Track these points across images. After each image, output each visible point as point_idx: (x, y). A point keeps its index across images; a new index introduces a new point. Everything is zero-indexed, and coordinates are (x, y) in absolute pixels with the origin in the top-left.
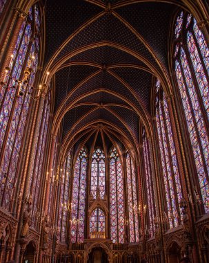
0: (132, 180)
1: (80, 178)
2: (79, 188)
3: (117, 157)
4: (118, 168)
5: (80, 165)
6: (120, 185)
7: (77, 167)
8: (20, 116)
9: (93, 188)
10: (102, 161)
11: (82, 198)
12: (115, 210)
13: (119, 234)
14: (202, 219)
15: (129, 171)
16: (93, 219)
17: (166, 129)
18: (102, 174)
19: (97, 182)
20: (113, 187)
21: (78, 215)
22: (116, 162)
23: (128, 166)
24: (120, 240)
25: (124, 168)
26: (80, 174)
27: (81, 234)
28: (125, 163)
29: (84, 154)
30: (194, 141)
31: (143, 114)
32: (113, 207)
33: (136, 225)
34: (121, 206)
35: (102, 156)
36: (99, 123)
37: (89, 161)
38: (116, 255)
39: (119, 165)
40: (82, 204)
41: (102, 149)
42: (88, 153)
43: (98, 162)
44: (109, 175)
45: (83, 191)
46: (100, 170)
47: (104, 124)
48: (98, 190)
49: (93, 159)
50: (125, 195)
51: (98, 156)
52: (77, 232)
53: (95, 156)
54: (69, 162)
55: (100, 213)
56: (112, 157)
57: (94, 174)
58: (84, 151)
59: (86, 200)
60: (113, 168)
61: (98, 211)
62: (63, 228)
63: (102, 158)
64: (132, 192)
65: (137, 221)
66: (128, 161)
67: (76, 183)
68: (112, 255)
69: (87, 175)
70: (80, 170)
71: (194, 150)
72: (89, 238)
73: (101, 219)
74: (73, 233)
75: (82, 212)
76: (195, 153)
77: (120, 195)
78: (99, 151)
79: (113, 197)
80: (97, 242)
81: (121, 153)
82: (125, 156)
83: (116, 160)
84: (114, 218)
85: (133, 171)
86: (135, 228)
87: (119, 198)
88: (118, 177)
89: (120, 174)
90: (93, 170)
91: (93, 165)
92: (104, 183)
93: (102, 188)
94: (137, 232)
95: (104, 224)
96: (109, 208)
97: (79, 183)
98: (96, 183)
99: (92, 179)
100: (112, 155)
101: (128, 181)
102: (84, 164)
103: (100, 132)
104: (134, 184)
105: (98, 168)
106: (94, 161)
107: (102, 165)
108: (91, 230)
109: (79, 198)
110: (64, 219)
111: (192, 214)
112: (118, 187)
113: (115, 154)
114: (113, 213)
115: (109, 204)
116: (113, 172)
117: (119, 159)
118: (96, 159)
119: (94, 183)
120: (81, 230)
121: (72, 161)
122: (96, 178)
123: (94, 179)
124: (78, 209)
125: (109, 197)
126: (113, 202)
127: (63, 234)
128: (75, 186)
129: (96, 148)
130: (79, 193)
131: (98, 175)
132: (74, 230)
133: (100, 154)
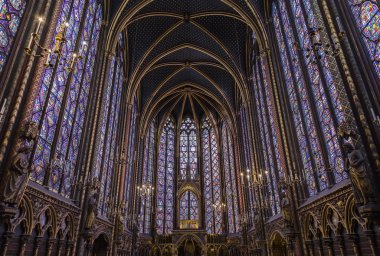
0: (229, 155)
1: (166, 155)
2: (166, 167)
3: (211, 127)
4: (212, 140)
5: (167, 138)
6: (215, 161)
7: (162, 141)
8: (81, 84)
9: (183, 166)
10: (193, 133)
11: (170, 178)
12: (210, 192)
13: (216, 222)
14: (306, 204)
15: (225, 145)
16: (183, 204)
17: (263, 91)
18: (193, 149)
19: (189, 157)
20: (207, 164)
21: (165, 199)
22: (209, 134)
23: (224, 138)
24: (217, 230)
25: (220, 141)
26: (166, 149)
27: (170, 224)
28: (220, 134)
29: (171, 125)
30: (294, 105)
31: (237, 73)
32: (208, 189)
33: (236, 211)
34: (217, 188)
35: (193, 127)
36: (187, 86)
37: (177, 133)
38: (212, 250)
39: (214, 137)
40: (170, 186)
41: (192, 118)
42: (175, 123)
43: (188, 134)
44: (201, 149)
45: (170, 170)
46: (191, 143)
47: (193, 88)
48: (188, 169)
49: (182, 131)
50: (222, 173)
51: (188, 127)
52: (164, 221)
53: (184, 127)
54: (152, 135)
55: (192, 197)
56: (205, 128)
57: (183, 149)
58: (171, 121)
59: (175, 181)
60: (206, 140)
61: (189, 194)
62: (148, 217)
63: (193, 130)
64: (230, 170)
65: (236, 206)
66: (224, 132)
67: (162, 160)
68: (206, 249)
69: (175, 152)
70: (167, 144)
71: (295, 116)
72: (178, 228)
73: (194, 204)
74: (160, 223)
75: (170, 195)
76: (296, 120)
77: (216, 175)
78: (188, 120)
79: (207, 176)
80: (187, 234)
81: (215, 123)
82: (220, 125)
83: (209, 131)
84: (208, 202)
85: (230, 145)
86: (234, 215)
87: (214, 178)
88: (212, 152)
89: (215, 149)
90: (182, 144)
91: (182, 139)
92: (196, 160)
93: (193, 166)
94: (237, 219)
95: (197, 211)
96: (202, 190)
97: (166, 161)
98: (186, 160)
99: (181, 155)
100: (205, 125)
101: (225, 157)
102: (171, 137)
103: (188, 98)
104: (232, 160)
105: (189, 141)
106: (184, 133)
107: (194, 137)
108: (181, 218)
109: (165, 179)
110: (148, 205)
111: (293, 197)
112: (213, 165)
113: (209, 124)
114: (208, 196)
115: (202, 186)
116: (207, 146)
117: (212, 130)
119: (184, 160)
120: (169, 218)
121: (156, 134)
122: (186, 154)
123: (184, 155)
124: (165, 193)
125: (202, 177)
126: (208, 183)
127: (147, 224)
128: (161, 164)
129: (184, 118)
130: (165, 173)
131: (188, 149)
132: (160, 219)
133: (190, 124)
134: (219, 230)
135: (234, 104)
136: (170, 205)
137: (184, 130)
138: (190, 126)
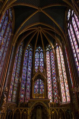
0: (61, 61)
1: (28, 62)
2: (27, 67)
3: (51, 50)
5: (28, 54)
7: (26, 55)
10: (42, 53)
11: (29, 73)
12: (51, 80)
13: (54, 96)
15: (58, 56)
16: (36, 87)
18: (42, 60)
19: (39, 64)
20: (49, 66)
21: (26, 84)
23: (58, 53)
24: (55, 101)
25: (55, 55)
26: (28, 59)
27: (28, 97)
29: (31, 49)
32: (49, 79)
34: (54, 78)
35: (42, 50)
37: (34, 53)
38: (53, 112)
39: (52, 54)
40: (29, 77)
41: (41, 47)
42: (33, 48)
43: (39, 54)
44: (46, 60)
45: (30, 69)
46: (41, 57)
50: (57, 70)
51: (39, 50)
52: (25, 95)
55: (40, 83)
57: (37, 60)
58: (31, 47)
59: (32, 75)
60: (48, 56)
61: (39, 81)
63: (41, 51)
64: (62, 67)
66: (57, 51)
67: (25, 64)
68: (50, 112)
69: (33, 60)
70: (28, 57)
73: (42, 87)
74: (22, 96)
77: (54, 71)
78: (39, 47)
79: (49, 72)
83: (50, 52)
84: (50, 86)
85: (61, 55)
87: (52, 73)
88: (51, 61)
89: (53, 59)
90: (36, 57)
91: (36, 55)
92: (43, 65)
93: (42, 68)
94: (67, 93)
95: (43, 90)
97: (27, 64)
99: (36, 62)
100: (48, 49)
101: (59, 62)
102: (31, 54)
104: (63, 62)
105: (39, 56)
106: (37, 53)
107: (42, 55)
109: (27, 73)
112: (52, 66)
114: (49, 82)
116: (48, 58)
118: (38, 52)
119: (36, 65)
120: (28, 94)
121: (23, 51)
122: (38, 62)
123: (37, 62)
124: (26, 80)
125: (46, 73)
126: (49, 76)
129: (37, 46)
130: (27, 70)
131: (39, 60)
132: (22, 94)
133: (40, 49)
136: (28, 87)
137: (37, 51)
138: (40, 50)
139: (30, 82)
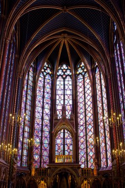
0: (102, 97)
1: (43, 97)
2: (43, 108)
3: (86, 72)
4: (86, 84)
5: (44, 82)
6: (89, 103)
7: (40, 84)
9: (59, 107)
10: (68, 78)
11: (47, 118)
12: (84, 131)
13: (89, 158)
15: (98, 87)
16: (59, 141)
19: (64, 100)
20: (81, 105)
21: (42, 137)
22: (84, 78)
23: (98, 82)
24: (89, 165)
25: (93, 84)
26: (44, 92)
27: (46, 158)
28: (94, 78)
29: (48, 71)
32: (82, 128)
33: (108, 147)
34: (90, 127)
35: (68, 72)
36: (64, 32)
37: (54, 78)
38: (85, 182)
39: (88, 81)
40: (46, 126)
41: (68, 65)
42: (52, 70)
43: (64, 79)
44: (76, 92)
45: (47, 111)
46: (67, 87)
48: (64, 109)
49: (58, 76)
50: (95, 114)
51: (64, 73)
52: (41, 156)
53: (60, 72)
54: (31, 79)
55: (66, 135)
56: (80, 73)
57: (59, 92)
58: (48, 67)
59: (51, 120)
60: (81, 84)
61: (64, 132)
62: (25, 152)
63: (68, 75)
64: (103, 110)
65: (109, 143)
66: (97, 76)
67: (39, 101)
69: (52, 93)
70: (44, 87)
72: (54, 162)
73: (69, 141)
74: (36, 157)
75: (47, 133)
77: (89, 115)
78: (64, 67)
79: (82, 116)
80: (62, 167)
81: (89, 68)
83: (84, 76)
84: (82, 140)
85: (103, 87)
86: (106, 151)
87: (87, 118)
88: (86, 95)
89: (89, 92)
90: (58, 87)
91: (58, 83)
92: (71, 102)
93: (68, 108)
94: (109, 154)
95: (71, 148)
96: (77, 129)
97: (43, 102)
98: (62, 102)
99: (57, 97)
100: (80, 71)
101: (99, 98)
102: (48, 81)
103: (64, 44)
104: (105, 101)
105: (64, 85)
106: (60, 79)
107: (69, 81)
108: (57, 153)
109: (42, 119)
112: (87, 106)
113: (83, 70)
114: (82, 134)
115: (77, 125)
116: (81, 90)
117: (87, 75)
118: (62, 76)
120: (45, 153)
121: (34, 78)
122: (62, 97)
123: (60, 97)
124: (42, 131)
125: (76, 117)
126: (82, 123)
127: (24, 158)
128: (38, 105)
129: (61, 64)
130: (43, 113)
131: (64, 93)
132: (37, 154)
133: (66, 70)
134: (91, 164)
135: (108, 47)
136: (46, 142)
137: (60, 75)
138: (66, 72)
139: (48, 133)
